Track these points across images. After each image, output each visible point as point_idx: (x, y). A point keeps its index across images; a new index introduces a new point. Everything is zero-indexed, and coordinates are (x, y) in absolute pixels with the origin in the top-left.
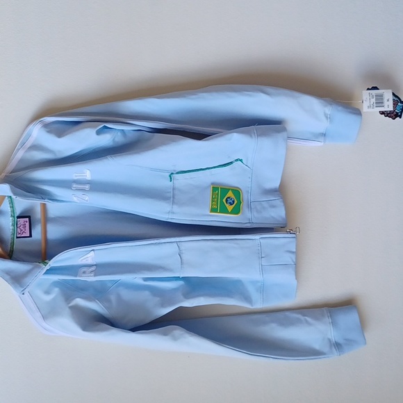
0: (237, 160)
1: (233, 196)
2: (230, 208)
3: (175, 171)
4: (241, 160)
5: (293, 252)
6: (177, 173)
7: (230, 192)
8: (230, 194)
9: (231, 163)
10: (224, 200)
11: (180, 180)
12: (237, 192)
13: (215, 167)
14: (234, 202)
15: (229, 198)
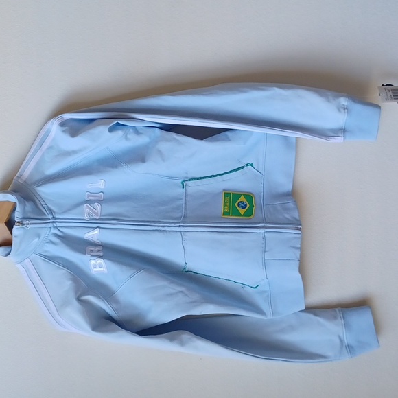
0: (247, 165)
1: (245, 201)
2: (242, 211)
3: (187, 178)
4: (252, 165)
5: (298, 248)
6: (189, 180)
7: (242, 197)
8: (242, 199)
9: (242, 168)
10: (236, 205)
11: (193, 187)
12: (249, 196)
13: (226, 173)
14: (246, 206)
15: (241, 202)
